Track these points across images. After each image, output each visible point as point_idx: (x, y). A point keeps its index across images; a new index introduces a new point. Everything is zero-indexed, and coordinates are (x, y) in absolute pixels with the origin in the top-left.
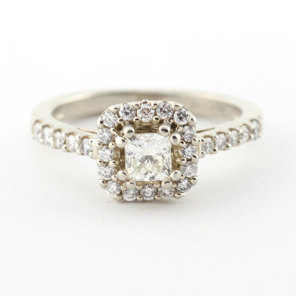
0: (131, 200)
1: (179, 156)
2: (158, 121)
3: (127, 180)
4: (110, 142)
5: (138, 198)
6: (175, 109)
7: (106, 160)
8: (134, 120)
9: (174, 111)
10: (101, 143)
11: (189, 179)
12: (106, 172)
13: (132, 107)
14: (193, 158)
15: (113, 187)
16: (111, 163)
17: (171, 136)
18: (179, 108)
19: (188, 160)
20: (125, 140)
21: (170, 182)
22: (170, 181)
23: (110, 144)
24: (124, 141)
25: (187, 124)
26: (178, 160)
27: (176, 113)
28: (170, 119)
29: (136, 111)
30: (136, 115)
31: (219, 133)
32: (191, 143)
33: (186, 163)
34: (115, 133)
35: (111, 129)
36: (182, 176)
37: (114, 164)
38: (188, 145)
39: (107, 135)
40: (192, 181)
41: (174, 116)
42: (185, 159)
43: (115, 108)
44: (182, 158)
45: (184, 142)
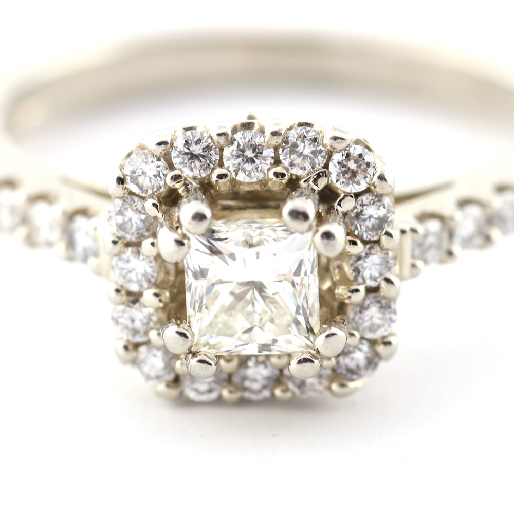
0: (204, 398)
1: (345, 281)
2: (284, 182)
3: (190, 352)
4: (145, 237)
5: (225, 393)
6: (334, 149)
7: (134, 288)
8: (214, 178)
9: (331, 152)
10: (119, 238)
11: (373, 343)
12: (133, 321)
13: (209, 140)
14: (384, 284)
15: (155, 362)
16: (149, 296)
17: (317, 231)
18: (344, 145)
19: (371, 291)
20: (185, 241)
21: (313, 362)
22: (313, 356)
23: (146, 243)
24: (180, 243)
25: (368, 191)
26: (341, 291)
27: (337, 157)
28: (319, 176)
29: (222, 150)
30: (221, 165)
31: (463, 203)
32: (378, 242)
33: (364, 299)
34: (160, 215)
35: (149, 204)
36: (352, 335)
37: (156, 300)
38: (369, 249)
39: (135, 219)
40: (381, 349)
41: (331, 165)
42: (362, 288)
43: (160, 144)
44: (351, 285)
45: (359, 242)
